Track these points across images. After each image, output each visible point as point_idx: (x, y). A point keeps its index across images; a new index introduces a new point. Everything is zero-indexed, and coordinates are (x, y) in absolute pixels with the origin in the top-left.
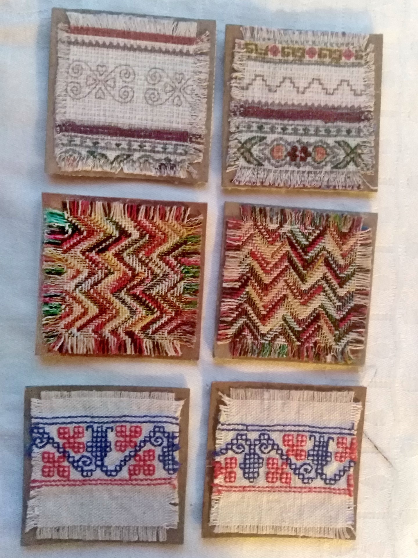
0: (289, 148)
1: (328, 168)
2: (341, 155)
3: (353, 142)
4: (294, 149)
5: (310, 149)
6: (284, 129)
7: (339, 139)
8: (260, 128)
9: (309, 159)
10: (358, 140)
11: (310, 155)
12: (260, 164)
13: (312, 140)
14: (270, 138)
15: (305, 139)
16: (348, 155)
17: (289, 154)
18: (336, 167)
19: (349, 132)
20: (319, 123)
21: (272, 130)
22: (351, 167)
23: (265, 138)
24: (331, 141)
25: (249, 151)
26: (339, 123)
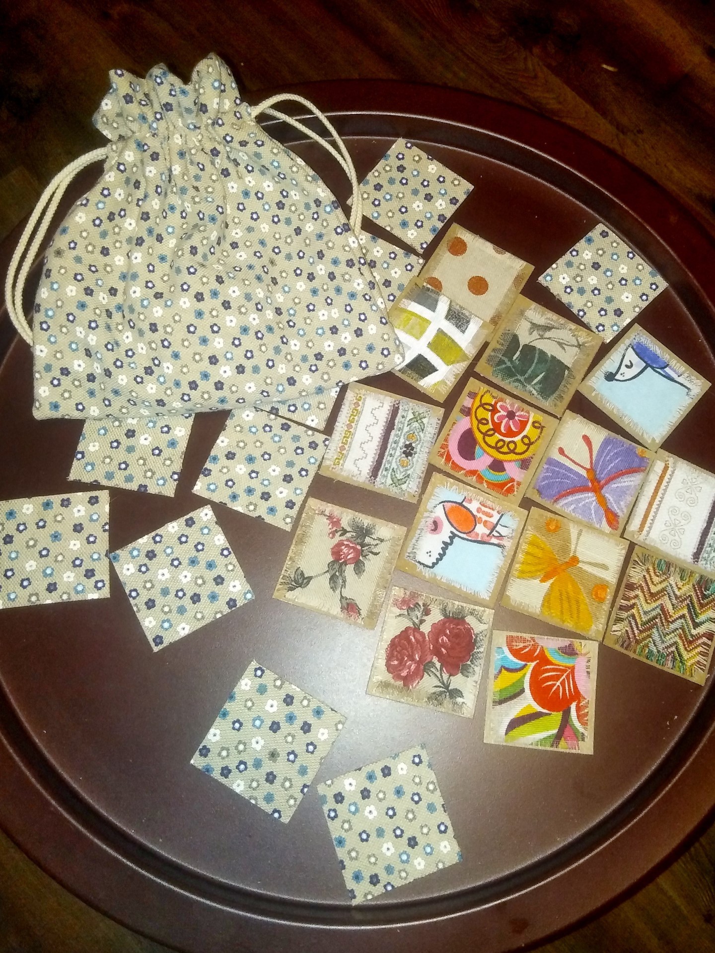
0: (404, 455)
1: (422, 435)
2: (416, 425)
3: (411, 416)
4: (404, 452)
5: (408, 443)
6: (391, 455)
7: (406, 425)
8: (386, 469)
9: (413, 445)
10: (410, 412)
11: (411, 444)
12: (408, 476)
13: (402, 440)
14: (394, 465)
15: (401, 444)
16: (417, 421)
17: (407, 457)
18: (423, 430)
19: (403, 417)
20: (393, 433)
21: (390, 462)
22: (425, 421)
23: (393, 469)
24: (406, 429)
25: (399, 480)
26: (396, 421)
